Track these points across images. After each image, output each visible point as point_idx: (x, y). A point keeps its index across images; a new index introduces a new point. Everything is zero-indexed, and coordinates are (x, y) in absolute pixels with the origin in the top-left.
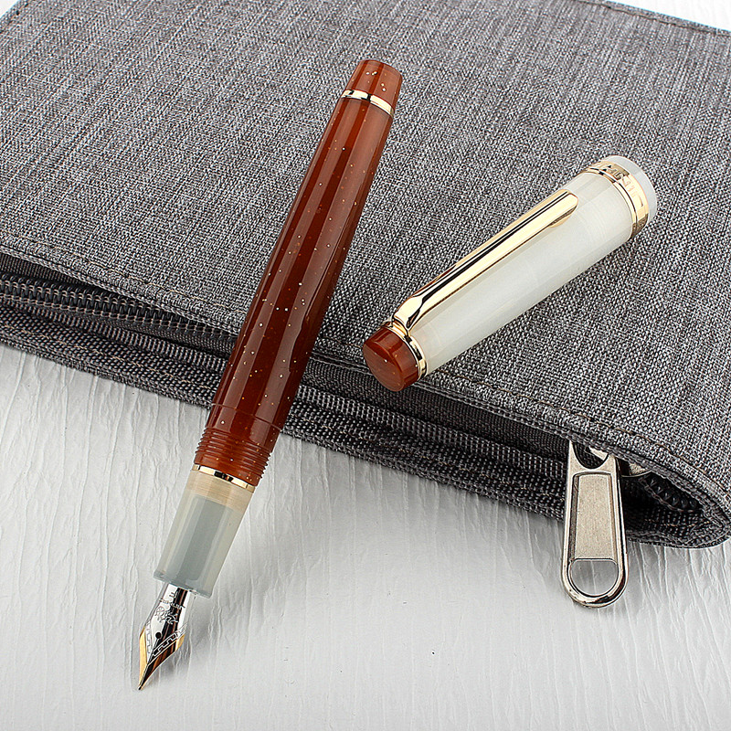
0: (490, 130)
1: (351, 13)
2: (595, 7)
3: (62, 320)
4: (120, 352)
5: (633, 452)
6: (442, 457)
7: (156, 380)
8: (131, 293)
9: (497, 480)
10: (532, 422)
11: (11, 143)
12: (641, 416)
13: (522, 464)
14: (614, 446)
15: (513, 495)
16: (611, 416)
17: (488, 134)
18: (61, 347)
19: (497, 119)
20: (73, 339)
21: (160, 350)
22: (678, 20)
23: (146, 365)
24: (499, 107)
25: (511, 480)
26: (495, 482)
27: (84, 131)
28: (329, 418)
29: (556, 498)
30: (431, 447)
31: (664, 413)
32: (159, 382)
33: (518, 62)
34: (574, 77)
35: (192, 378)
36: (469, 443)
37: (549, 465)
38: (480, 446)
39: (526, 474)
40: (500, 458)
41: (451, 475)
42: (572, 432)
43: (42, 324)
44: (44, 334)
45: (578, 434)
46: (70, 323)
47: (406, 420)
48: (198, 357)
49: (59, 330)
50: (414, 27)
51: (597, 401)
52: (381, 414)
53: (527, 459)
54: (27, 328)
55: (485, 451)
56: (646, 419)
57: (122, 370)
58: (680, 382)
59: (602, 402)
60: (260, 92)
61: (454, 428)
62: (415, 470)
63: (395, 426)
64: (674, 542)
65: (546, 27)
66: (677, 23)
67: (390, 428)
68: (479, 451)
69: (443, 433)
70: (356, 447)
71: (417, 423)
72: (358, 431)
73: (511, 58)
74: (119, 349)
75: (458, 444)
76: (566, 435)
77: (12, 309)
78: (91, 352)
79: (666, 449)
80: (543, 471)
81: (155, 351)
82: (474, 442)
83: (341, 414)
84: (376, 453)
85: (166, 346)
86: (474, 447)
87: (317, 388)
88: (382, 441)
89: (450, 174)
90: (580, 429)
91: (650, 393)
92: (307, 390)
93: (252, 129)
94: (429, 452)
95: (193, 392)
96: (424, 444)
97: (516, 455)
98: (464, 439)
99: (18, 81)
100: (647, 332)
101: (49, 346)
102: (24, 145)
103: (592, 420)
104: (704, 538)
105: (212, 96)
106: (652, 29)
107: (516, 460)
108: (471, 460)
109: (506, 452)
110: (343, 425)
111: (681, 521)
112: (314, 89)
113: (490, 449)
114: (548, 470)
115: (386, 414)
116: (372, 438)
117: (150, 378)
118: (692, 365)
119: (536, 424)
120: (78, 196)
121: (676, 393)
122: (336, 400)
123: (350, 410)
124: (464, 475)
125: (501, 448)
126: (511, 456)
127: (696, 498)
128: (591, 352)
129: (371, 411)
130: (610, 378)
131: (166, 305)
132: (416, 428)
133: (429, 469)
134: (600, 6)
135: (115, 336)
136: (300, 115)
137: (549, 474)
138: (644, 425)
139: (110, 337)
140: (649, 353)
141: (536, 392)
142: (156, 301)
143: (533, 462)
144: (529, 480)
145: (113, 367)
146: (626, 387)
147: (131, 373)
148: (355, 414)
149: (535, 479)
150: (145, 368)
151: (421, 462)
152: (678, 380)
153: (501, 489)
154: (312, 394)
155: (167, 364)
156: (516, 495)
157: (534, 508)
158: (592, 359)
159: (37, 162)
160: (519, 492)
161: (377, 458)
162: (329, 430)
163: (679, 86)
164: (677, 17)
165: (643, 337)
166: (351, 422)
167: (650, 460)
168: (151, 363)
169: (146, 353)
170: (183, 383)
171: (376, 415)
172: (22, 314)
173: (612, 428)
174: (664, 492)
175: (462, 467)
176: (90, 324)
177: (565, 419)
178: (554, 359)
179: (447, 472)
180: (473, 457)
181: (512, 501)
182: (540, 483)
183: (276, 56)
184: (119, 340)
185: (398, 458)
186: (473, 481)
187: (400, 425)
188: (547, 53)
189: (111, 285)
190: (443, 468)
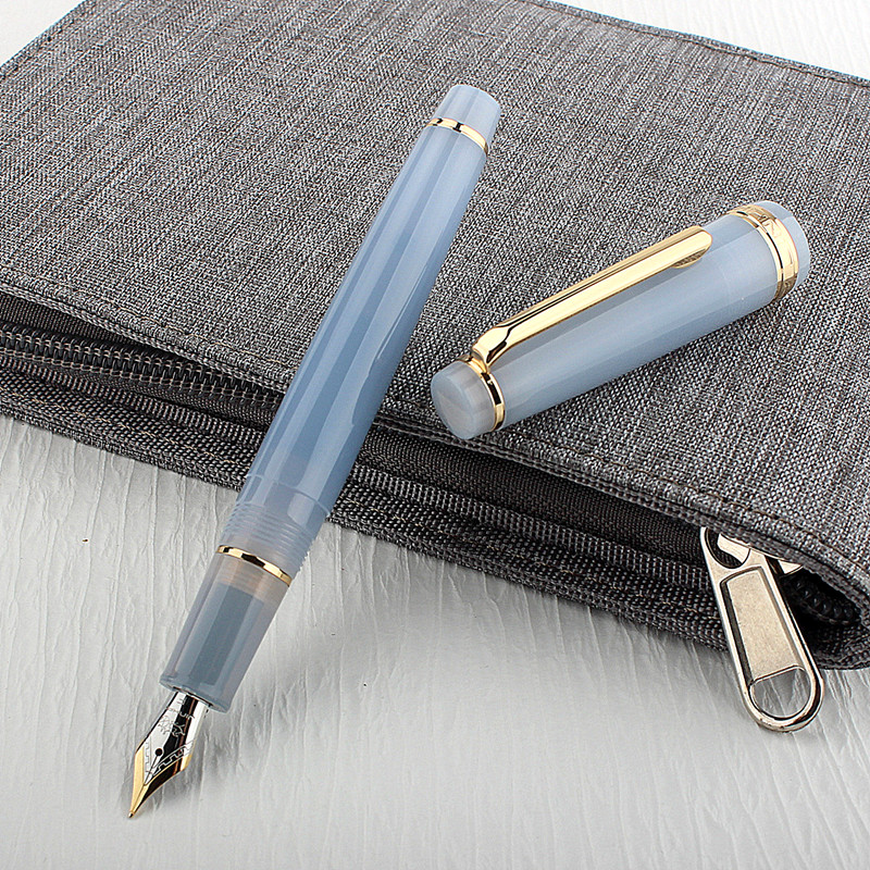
0: (608, 181)
1: (446, 53)
2: (738, 58)
3: (82, 389)
4: (150, 426)
5: (775, 539)
6: (539, 556)
7: (192, 459)
8: (167, 345)
9: (607, 585)
10: (651, 502)
11: (33, 175)
12: (786, 498)
13: (638, 568)
14: (752, 531)
15: (626, 603)
16: (748, 497)
17: (606, 186)
18: (79, 419)
19: (617, 169)
20: (95, 410)
21: (199, 425)
22: (837, 74)
23: (182, 442)
24: (619, 157)
25: (624, 585)
26: (604, 587)
27: (121, 166)
28: (402, 509)
29: (679, 607)
30: (526, 544)
31: (813, 496)
32: (197, 461)
33: (644, 110)
34: (711, 129)
35: (236, 458)
36: (573, 540)
37: (671, 569)
38: (586, 545)
39: (642, 578)
40: (612, 559)
41: (550, 577)
42: (700, 513)
43: (57, 393)
44: (59, 404)
45: (708, 516)
46: (92, 392)
47: (497, 512)
48: (245, 434)
49: (77, 400)
50: (520, 70)
51: (731, 479)
52: (466, 505)
53: (645, 560)
54: (39, 397)
55: (592, 550)
56: (792, 501)
57: (152, 447)
58: (834, 462)
59: (737, 481)
60: (333, 131)
61: (556, 522)
62: (505, 571)
63: (483, 519)
64: (825, 661)
65: (678, 75)
66: (835, 77)
67: (476, 521)
68: (586, 551)
69: (541, 528)
70: (434, 541)
71: (510, 516)
72: (437, 524)
73: (636, 107)
74: (150, 423)
75: (560, 542)
76: (693, 518)
77: (22, 374)
78: (116, 425)
79: (815, 537)
80: (664, 576)
81: (193, 426)
82: (580, 540)
83: (418, 504)
84: (459, 549)
85: (207, 420)
86: (579, 546)
87: (389, 472)
88: (467, 536)
89: (559, 226)
90: (709, 510)
91: (797, 473)
92: (377, 475)
93: (322, 171)
94: (523, 549)
95: (238, 474)
96: (517, 541)
97: (631, 556)
98: (567, 535)
99: (45, 110)
100: (794, 405)
101: (65, 418)
102: (48, 179)
103: (725, 500)
104: (862, 655)
105: (277, 134)
106: (805, 82)
107: (631, 562)
108: (575, 561)
109: (619, 552)
110: (420, 516)
111: (834, 636)
112: (399, 131)
113: (599, 549)
114: (670, 574)
115: (472, 504)
116: (455, 532)
117: (185, 457)
118: (849, 444)
119: (657, 505)
120: (110, 235)
121: (829, 474)
122: (412, 486)
123: (428, 499)
124: (566, 578)
125: (612, 547)
126: (625, 557)
127: (853, 599)
128: (726, 424)
129: (454, 501)
130: (748, 453)
131: (209, 359)
132: (509, 521)
133: (524, 569)
134: (743, 56)
135: (146, 409)
136: (381, 158)
137: (670, 580)
138: (788, 507)
139: (140, 409)
140: (797, 429)
141: (657, 467)
142: (197, 354)
143: (651, 565)
144: (646, 585)
145: (141, 443)
146: (767, 465)
147: (163, 450)
148: (434, 504)
149: (654, 585)
150: (180, 445)
151: (514, 561)
152: (832, 460)
153: (611, 595)
154: (382, 479)
155: (208, 441)
156: (630, 603)
157: (651, 619)
158: (726, 432)
159: (62, 197)
160: (633, 599)
161: (460, 556)
162: (402, 522)
163: (837, 143)
164: (836, 70)
165: (789, 410)
166: (429, 513)
167: (796, 549)
168: (187, 440)
169: (183, 428)
170: (226, 463)
171: (460, 506)
172: (35, 381)
173: (750, 510)
174: (813, 598)
175: (564, 569)
176: (116, 393)
177: (692, 498)
178: (680, 431)
179: (545, 574)
180: (578, 557)
181: (624, 610)
182: (659, 590)
183: (355, 95)
184: (150, 413)
185: (485, 556)
186: (577, 585)
187: (490, 518)
188: (679, 103)
189: (144, 336)
190: (540, 569)
